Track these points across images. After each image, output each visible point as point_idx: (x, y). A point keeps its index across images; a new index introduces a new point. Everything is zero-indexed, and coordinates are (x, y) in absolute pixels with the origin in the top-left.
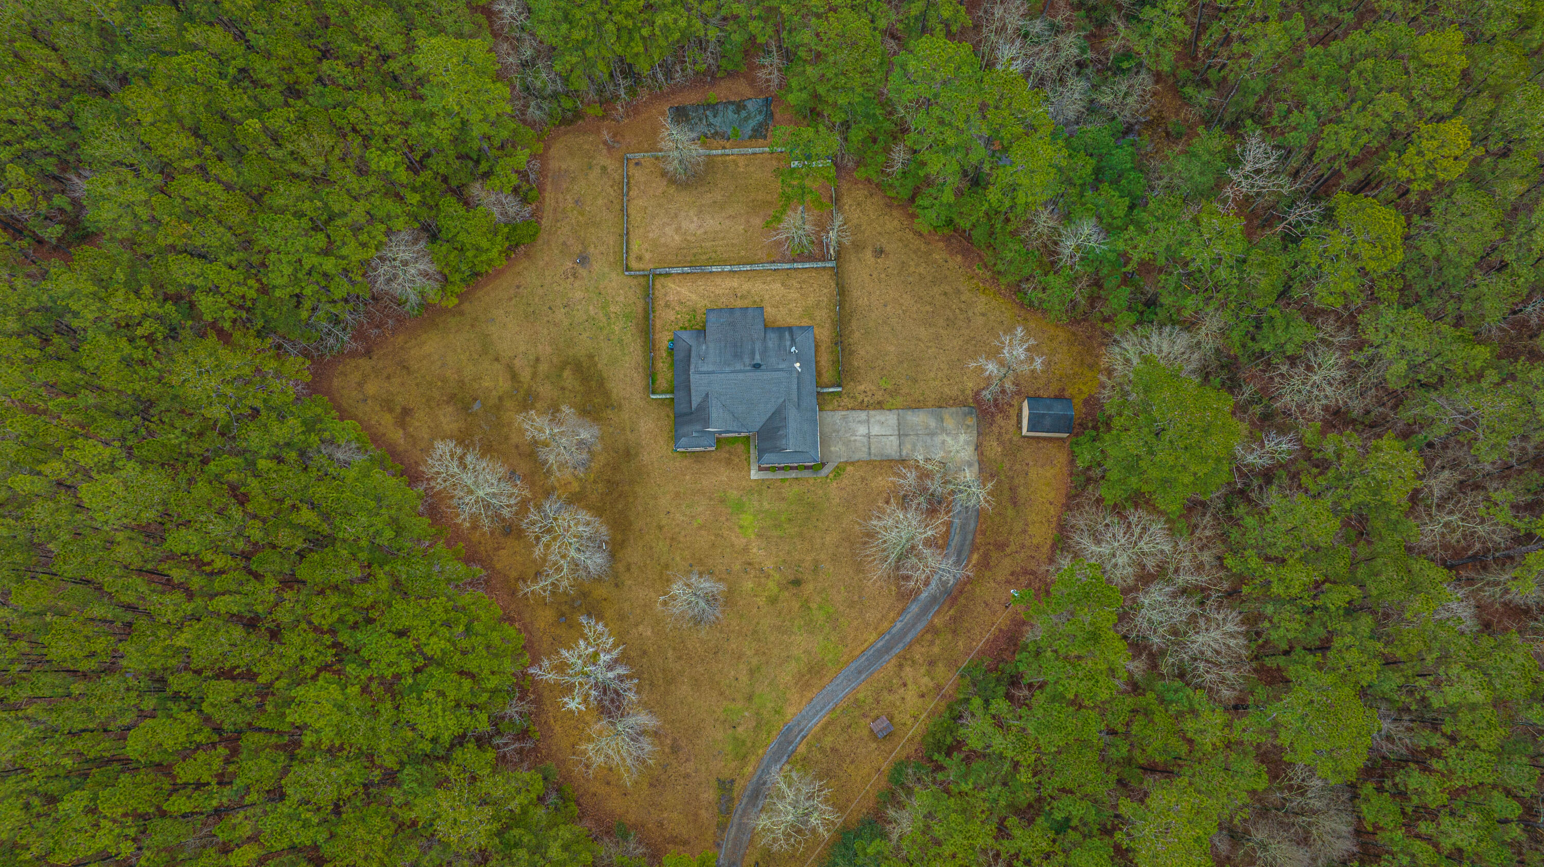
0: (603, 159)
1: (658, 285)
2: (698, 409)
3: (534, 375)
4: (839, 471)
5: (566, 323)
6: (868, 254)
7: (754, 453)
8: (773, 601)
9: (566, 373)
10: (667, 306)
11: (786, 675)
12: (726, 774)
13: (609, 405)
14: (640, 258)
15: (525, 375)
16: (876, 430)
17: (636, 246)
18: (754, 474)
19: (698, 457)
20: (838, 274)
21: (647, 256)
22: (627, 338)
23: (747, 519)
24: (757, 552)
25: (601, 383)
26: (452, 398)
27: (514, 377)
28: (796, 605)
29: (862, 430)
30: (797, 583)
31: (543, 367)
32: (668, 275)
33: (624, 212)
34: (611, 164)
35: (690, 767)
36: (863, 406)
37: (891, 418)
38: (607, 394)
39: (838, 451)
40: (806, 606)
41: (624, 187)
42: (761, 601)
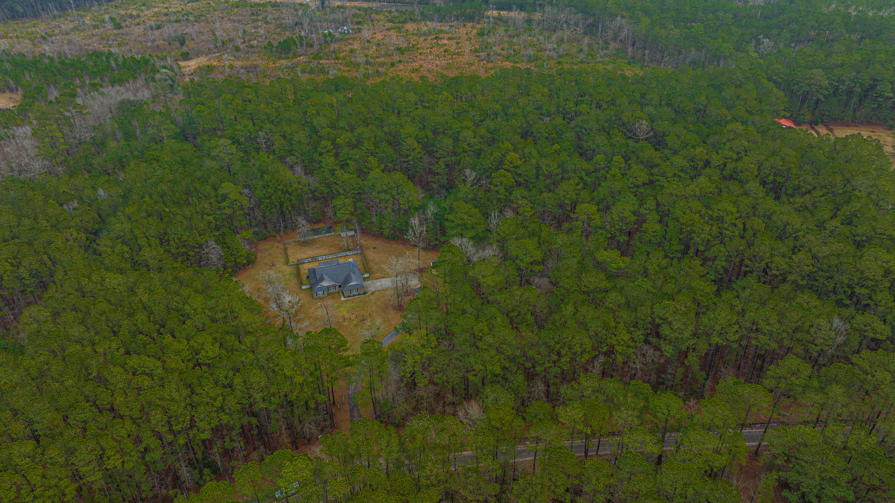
0: (277, 244)
1: (301, 266)
2: (320, 279)
4: (373, 293)
6: (372, 249)
7: (341, 294)
10: (304, 269)
14: (293, 262)
16: (383, 283)
17: (291, 260)
18: (343, 299)
19: (321, 299)
20: (362, 254)
21: (296, 261)
22: (291, 278)
23: (342, 309)
29: (379, 283)
32: (304, 263)
33: (286, 254)
34: (281, 246)
36: (377, 279)
37: (389, 279)
39: (371, 289)
41: (286, 250)
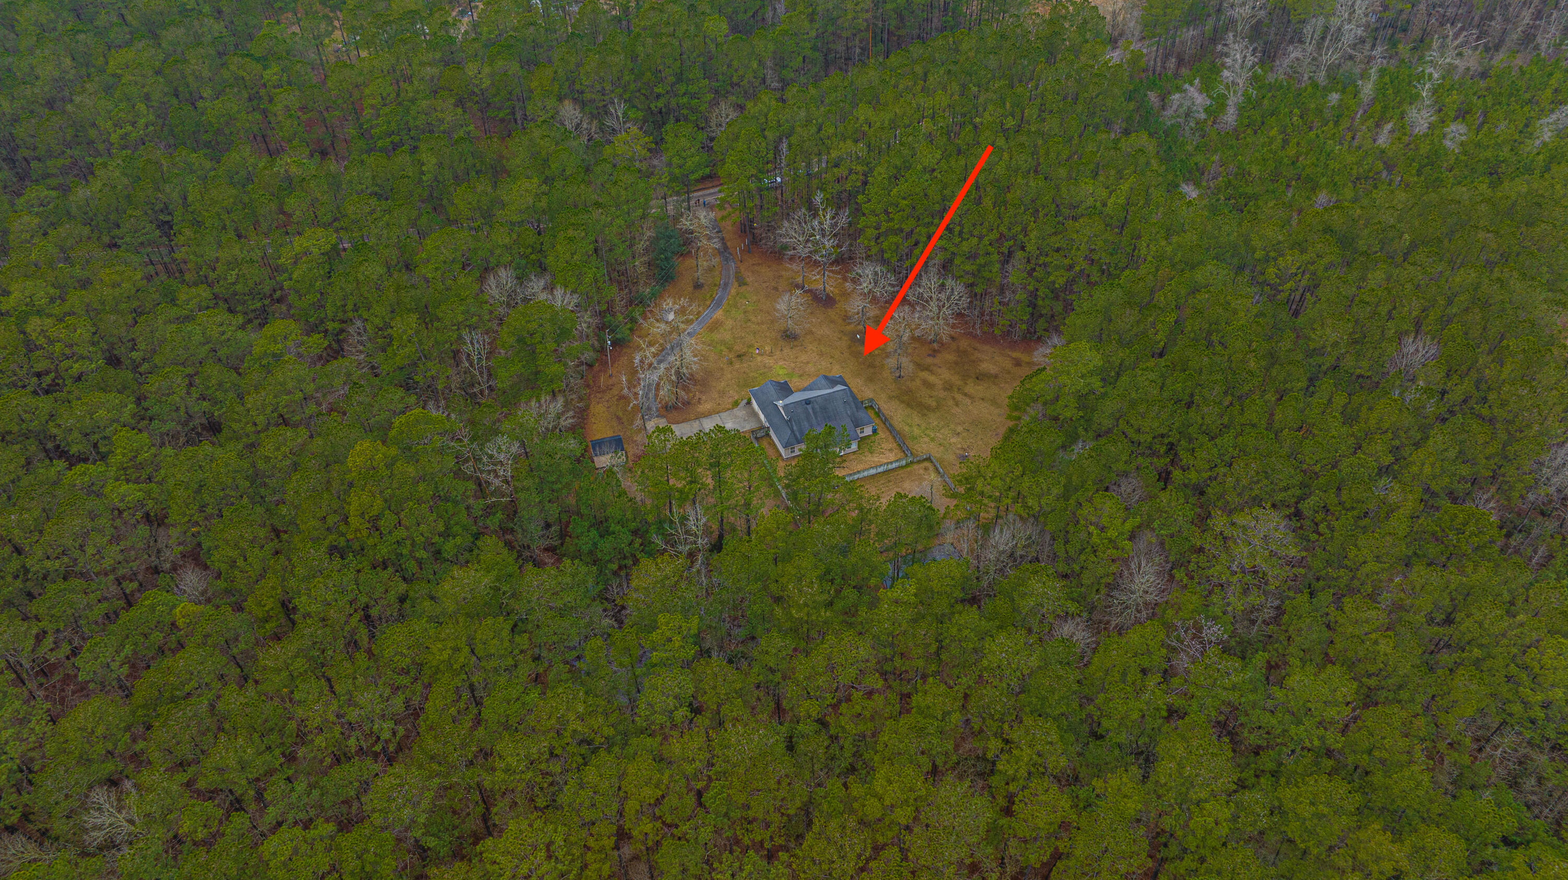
3: (954, 398)
4: (736, 404)
5: (952, 426)
8: (751, 346)
9: (934, 404)
10: (891, 450)
11: (729, 323)
12: (744, 287)
13: (898, 397)
14: (926, 469)
15: (959, 397)
21: (921, 472)
22: (907, 429)
24: (769, 361)
25: (908, 405)
26: (996, 377)
27: (966, 395)
28: (736, 348)
30: (739, 356)
31: (951, 403)
35: (764, 285)
38: (903, 402)
39: (740, 412)
40: (730, 349)
42: (756, 345)
